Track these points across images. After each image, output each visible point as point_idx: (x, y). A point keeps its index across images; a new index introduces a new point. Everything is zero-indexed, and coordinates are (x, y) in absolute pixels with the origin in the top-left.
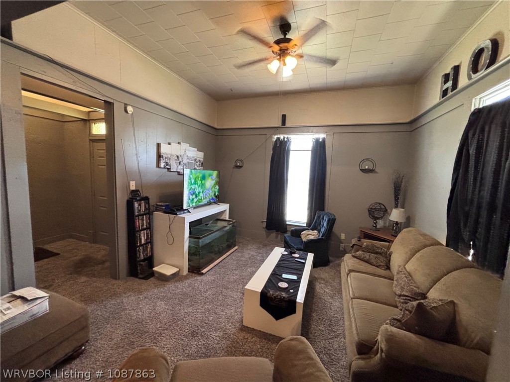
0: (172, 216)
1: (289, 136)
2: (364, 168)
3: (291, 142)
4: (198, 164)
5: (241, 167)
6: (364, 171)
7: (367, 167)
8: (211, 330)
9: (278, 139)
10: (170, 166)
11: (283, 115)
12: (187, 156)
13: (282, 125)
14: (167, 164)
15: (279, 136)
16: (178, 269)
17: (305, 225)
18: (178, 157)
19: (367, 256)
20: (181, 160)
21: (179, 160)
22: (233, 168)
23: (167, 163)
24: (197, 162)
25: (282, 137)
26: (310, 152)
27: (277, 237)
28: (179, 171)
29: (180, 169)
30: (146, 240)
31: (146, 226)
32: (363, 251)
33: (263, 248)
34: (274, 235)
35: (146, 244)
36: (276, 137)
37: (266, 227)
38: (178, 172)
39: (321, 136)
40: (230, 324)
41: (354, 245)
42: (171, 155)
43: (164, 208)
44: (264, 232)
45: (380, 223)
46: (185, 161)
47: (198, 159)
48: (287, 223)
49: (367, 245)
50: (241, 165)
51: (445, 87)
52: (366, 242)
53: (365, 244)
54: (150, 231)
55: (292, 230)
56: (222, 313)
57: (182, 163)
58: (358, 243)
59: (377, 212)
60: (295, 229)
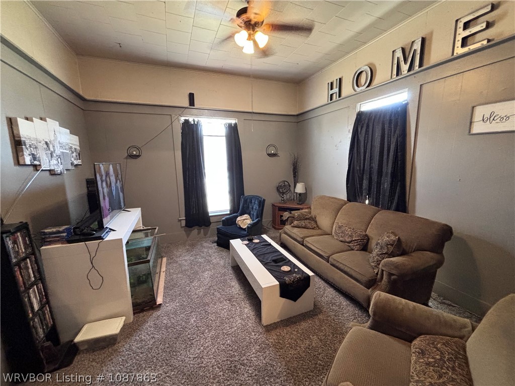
0: (92, 244)
1: (200, 119)
2: (270, 153)
3: (201, 125)
4: (74, 154)
5: (139, 156)
6: (270, 155)
7: (273, 152)
8: (243, 352)
9: (187, 122)
10: (39, 161)
11: (190, 93)
12: (60, 143)
13: (190, 105)
14: (34, 157)
15: (187, 118)
16: (124, 318)
17: (229, 212)
18: (46, 143)
19: (303, 223)
20: (52, 149)
21: (49, 149)
22: (126, 158)
23: (33, 155)
24: (73, 153)
25: (191, 120)
26: (225, 138)
27: (199, 233)
28: (52, 168)
29: (54, 165)
30: (41, 301)
31: (35, 276)
32: (297, 220)
33: (193, 248)
34: (195, 231)
35: (42, 308)
36: (182, 119)
37: (187, 225)
38: (50, 171)
39: (233, 121)
40: (253, 333)
41: (289, 217)
42: (36, 140)
43: (65, 234)
44: (183, 233)
45: (286, 197)
46: (58, 151)
47: (74, 147)
48: (210, 215)
49: (299, 215)
50: (138, 154)
51: (331, 92)
52: (297, 213)
53: (296, 214)
54: (42, 283)
55: (223, 220)
56: (233, 330)
57: (55, 155)
58: (290, 215)
59: (283, 188)
60: (226, 219)
